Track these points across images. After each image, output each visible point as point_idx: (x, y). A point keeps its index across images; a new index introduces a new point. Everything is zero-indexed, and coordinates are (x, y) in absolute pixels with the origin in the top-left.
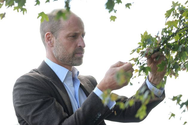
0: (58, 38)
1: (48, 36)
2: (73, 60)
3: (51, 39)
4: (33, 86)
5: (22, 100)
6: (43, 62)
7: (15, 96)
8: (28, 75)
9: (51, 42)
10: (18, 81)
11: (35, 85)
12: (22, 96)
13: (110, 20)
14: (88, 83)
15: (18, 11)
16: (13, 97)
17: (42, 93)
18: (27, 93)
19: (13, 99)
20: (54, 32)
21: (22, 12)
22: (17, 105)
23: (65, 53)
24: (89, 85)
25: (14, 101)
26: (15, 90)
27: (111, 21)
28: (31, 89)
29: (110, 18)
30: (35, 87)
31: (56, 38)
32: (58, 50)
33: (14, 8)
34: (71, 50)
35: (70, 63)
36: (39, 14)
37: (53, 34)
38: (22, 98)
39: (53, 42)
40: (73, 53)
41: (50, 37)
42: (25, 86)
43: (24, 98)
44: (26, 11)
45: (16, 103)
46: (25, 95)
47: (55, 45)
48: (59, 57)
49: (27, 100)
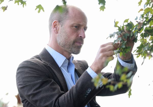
0: (63, 26)
1: (55, 24)
2: (72, 47)
3: (57, 27)
4: (33, 70)
5: (24, 82)
6: (44, 49)
7: (18, 79)
8: (29, 60)
9: (56, 29)
10: (20, 66)
11: (35, 69)
12: (23, 78)
13: (100, 9)
14: (81, 67)
15: (18, 4)
16: (17, 79)
17: (41, 75)
18: (28, 75)
19: (17, 82)
20: (61, 21)
21: (22, 5)
22: (20, 87)
23: (67, 40)
24: (82, 68)
25: (17, 84)
26: (18, 74)
27: (100, 11)
28: (31, 72)
29: (100, 8)
30: (35, 70)
31: (62, 26)
32: (61, 37)
33: (15, 2)
34: (73, 38)
35: (69, 49)
36: (36, 6)
37: (60, 23)
38: (24, 80)
39: (58, 29)
40: (74, 41)
41: (56, 25)
42: (26, 70)
43: (25, 80)
44: (26, 4)
45: (19, 85)
46: (26, 77)
47: (59, 32)
48: (61, 43)
49: (28, 81)
